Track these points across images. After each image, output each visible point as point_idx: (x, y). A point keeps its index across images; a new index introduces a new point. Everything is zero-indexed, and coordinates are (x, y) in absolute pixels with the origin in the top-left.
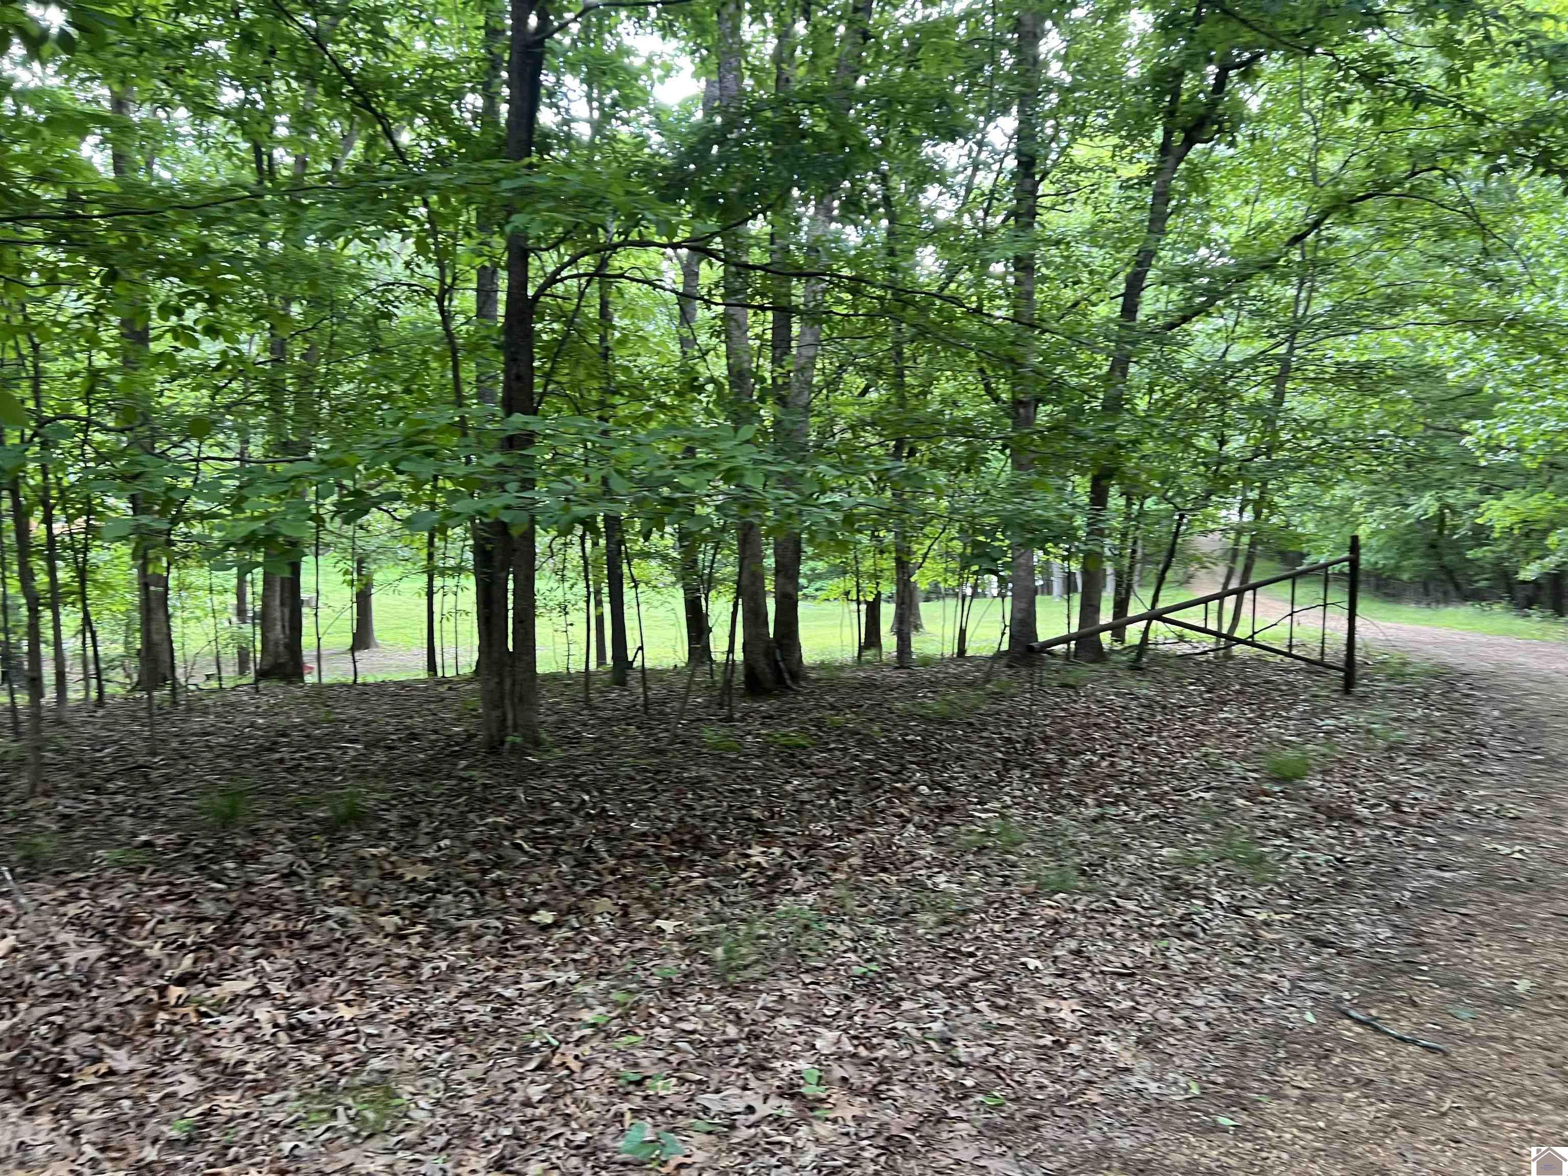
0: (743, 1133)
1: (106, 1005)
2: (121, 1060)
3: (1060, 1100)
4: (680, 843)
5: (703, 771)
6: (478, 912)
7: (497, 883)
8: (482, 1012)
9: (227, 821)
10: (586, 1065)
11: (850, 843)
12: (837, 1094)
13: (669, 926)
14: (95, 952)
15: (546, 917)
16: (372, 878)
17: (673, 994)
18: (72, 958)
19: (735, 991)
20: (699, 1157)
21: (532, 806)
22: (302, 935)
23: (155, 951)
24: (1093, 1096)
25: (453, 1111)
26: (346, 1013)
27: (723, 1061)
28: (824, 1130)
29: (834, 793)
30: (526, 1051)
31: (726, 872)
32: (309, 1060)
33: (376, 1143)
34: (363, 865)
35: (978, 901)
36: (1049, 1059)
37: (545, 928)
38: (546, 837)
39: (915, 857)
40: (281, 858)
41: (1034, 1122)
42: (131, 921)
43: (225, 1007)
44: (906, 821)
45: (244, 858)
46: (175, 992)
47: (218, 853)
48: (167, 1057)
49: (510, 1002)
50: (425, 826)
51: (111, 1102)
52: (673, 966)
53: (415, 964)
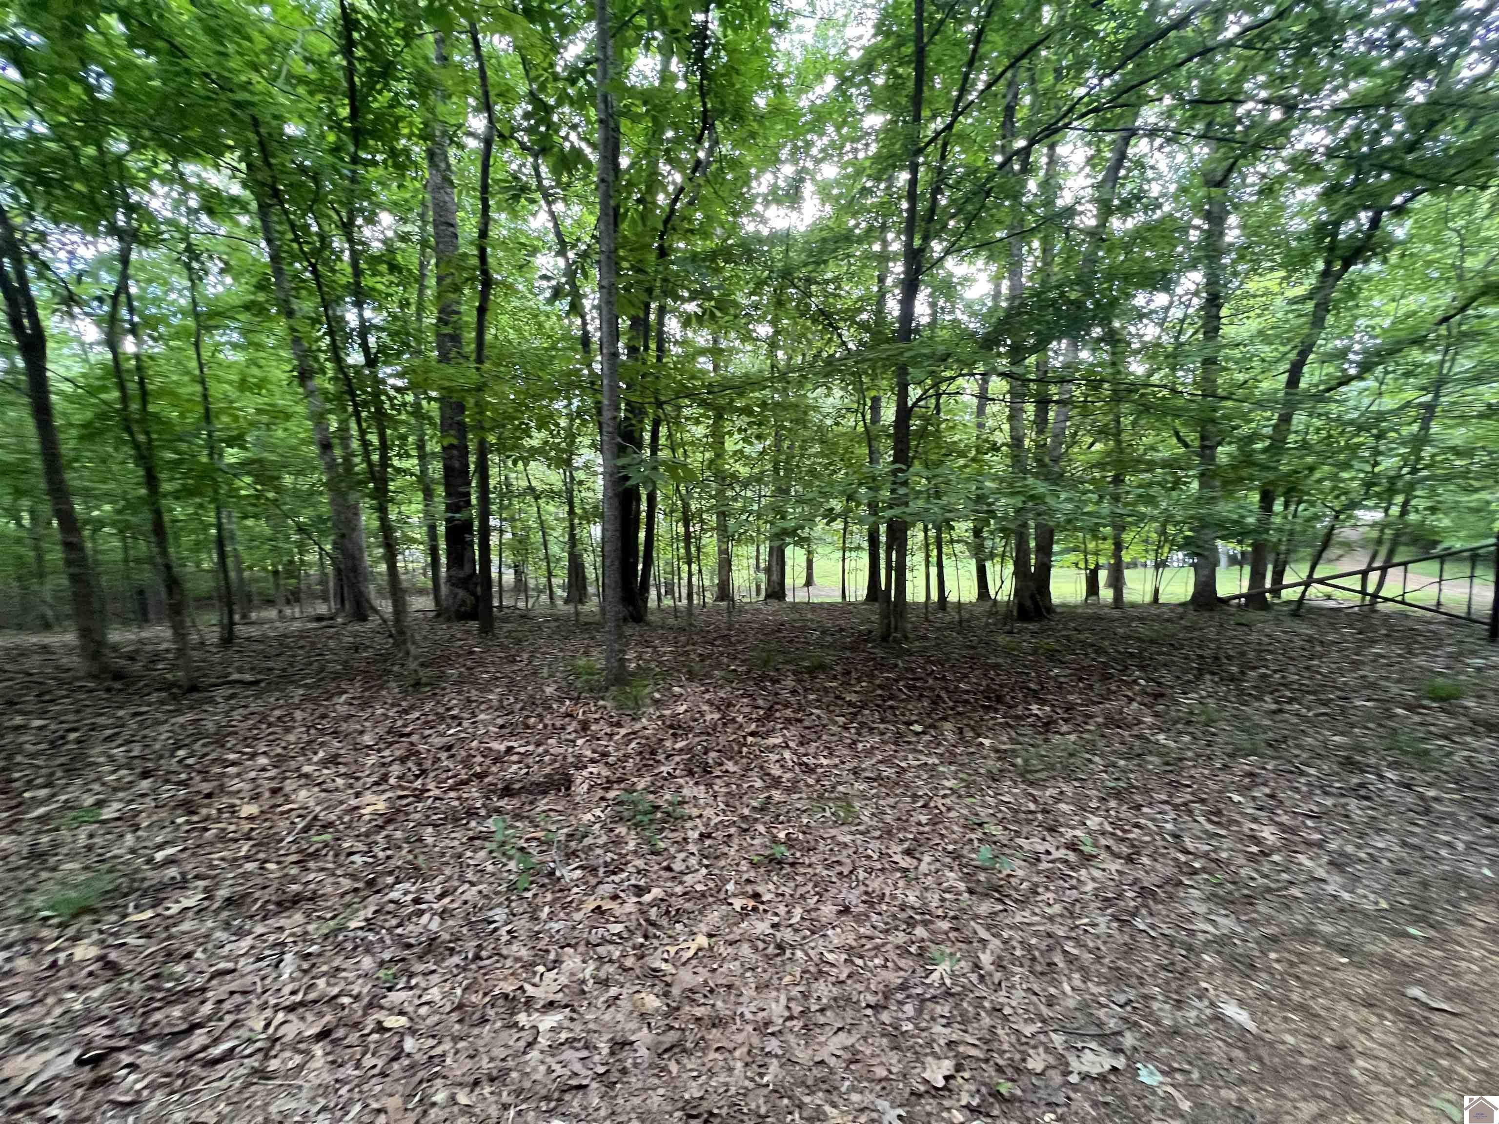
0: (1044, 866)
1: (722, 740)
2: (730, 766)
3: (1269, 890)
4: (989, 699)
5: (1000, 660)
6: (883, 721)
7: (891, 707)
8: (890, 772)
9: (766, 663)
10: (949, 809)
11: (1094, 709)
12: (1103, 855)
13: (987, 742)
14: (717, 716)
15: (918, 728)
16: (831, 698)
17: (995, 780)
18: (708, 717)
19: (1031, 784)
20: (1020, 873)
21: (907, 670)
22: (800, 721)
23: (740, 719)
24: (1295, 892)
25: (882, 820)
26: (825, 762)
27: (1029, 822)
28: (1097, 874)
29: (1081, 679)
30: (915, 797)
31: (1018, 718)
32: (811, 781)
33: (845, 828)
34: (826, 690)
35: (1190, 754)
36: (1256, 862)
37: (917, 734)
38: (915, 687)
39: (1140, 722)
40: (789, 682)
41: (1249, 901)
42: (730, 705)
43: (772, 749)
44: (1131, 700)
45: (775, 681)
46: (750, 739)
47: (763, 677)
48: (747, 769)
49: (904, 770)
50: (854, 675)
51: (728, 785)
52: (993, 764)
53: (854, 742)
